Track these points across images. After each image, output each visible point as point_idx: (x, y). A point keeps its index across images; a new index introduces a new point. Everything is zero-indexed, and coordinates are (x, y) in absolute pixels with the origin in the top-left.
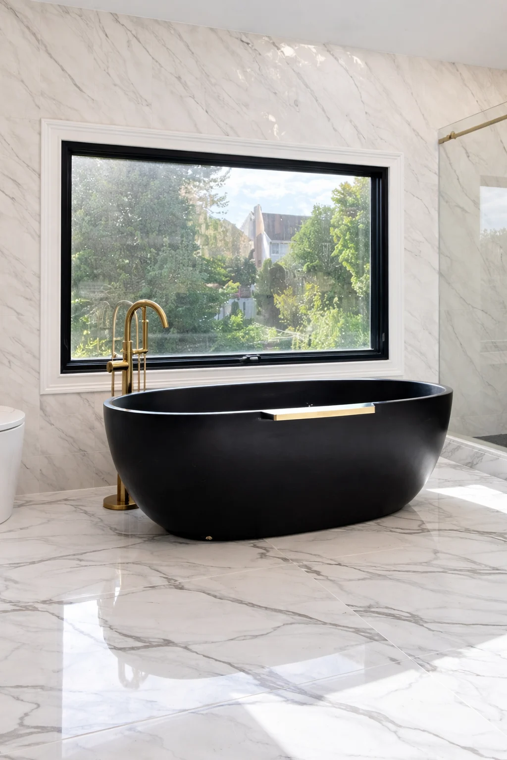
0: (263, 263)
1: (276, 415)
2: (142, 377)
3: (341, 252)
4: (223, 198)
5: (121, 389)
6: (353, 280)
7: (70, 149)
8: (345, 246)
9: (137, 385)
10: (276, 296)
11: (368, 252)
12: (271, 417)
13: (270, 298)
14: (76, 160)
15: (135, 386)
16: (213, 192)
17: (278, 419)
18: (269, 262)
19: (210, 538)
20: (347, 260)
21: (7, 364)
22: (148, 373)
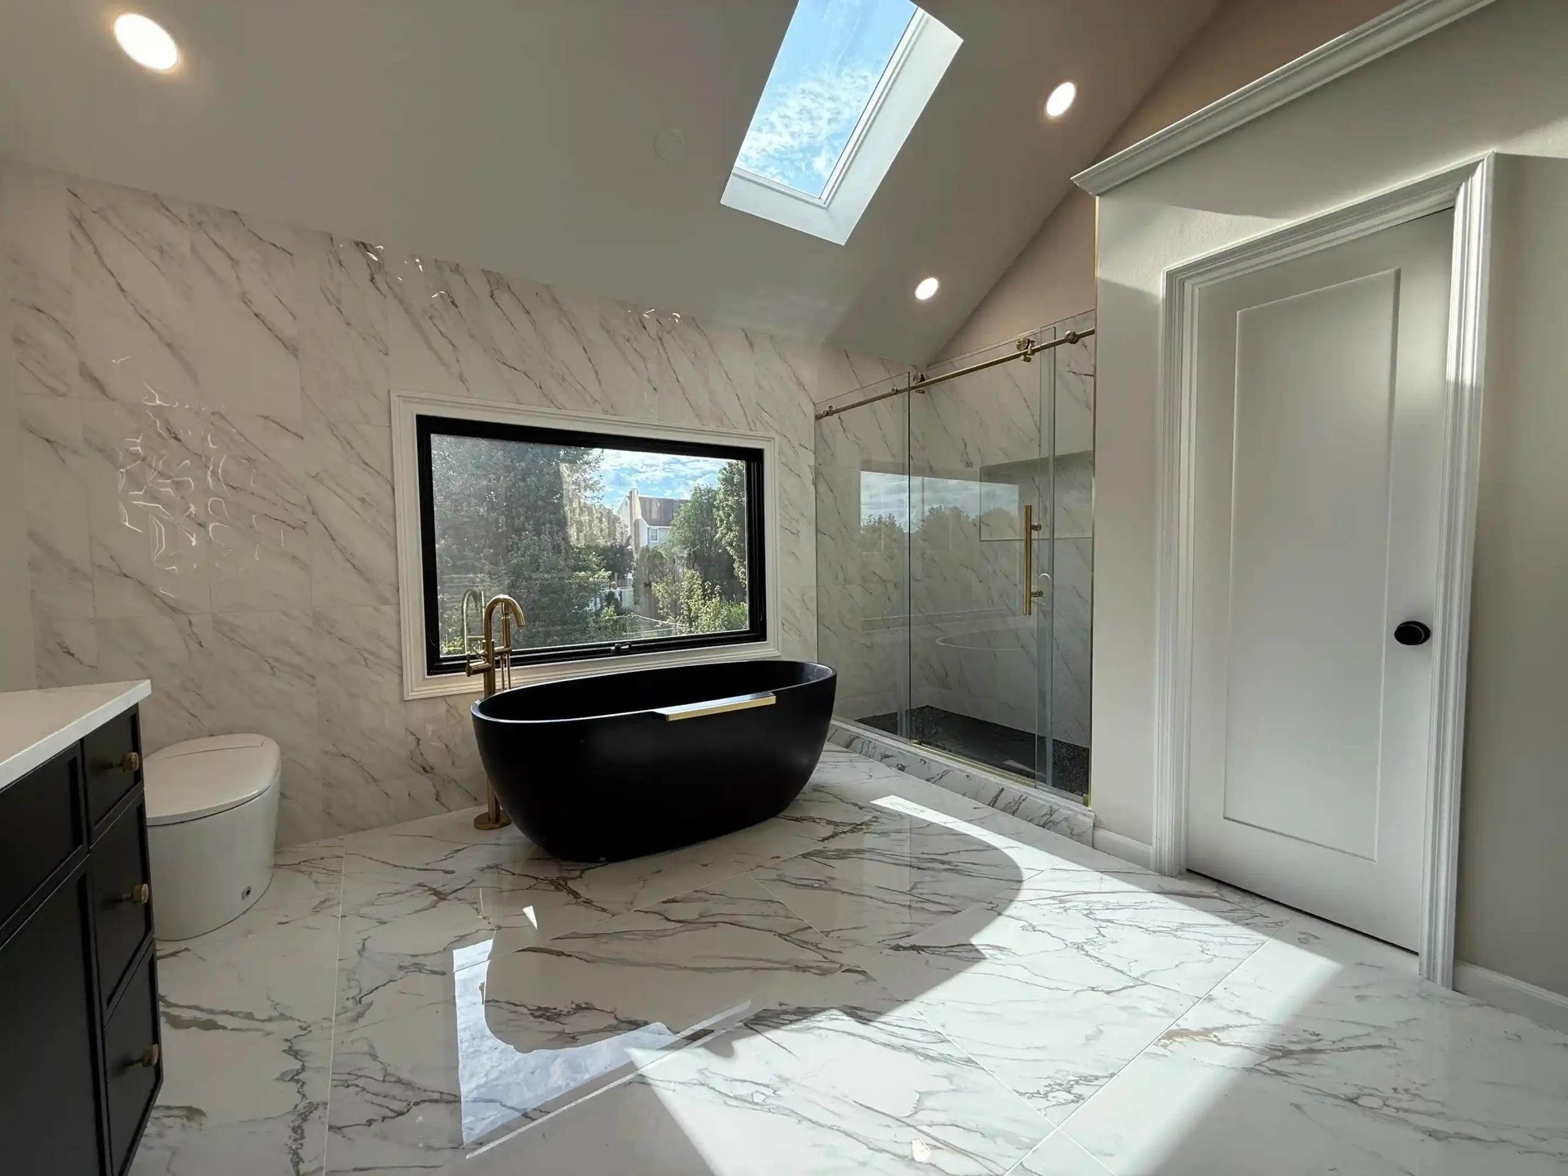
0: (640, 550)
1: (668, 715)
2: (506, 674)
3: (724, 535)
4: (597, 483)
5: (483, 689)
6: (736, 565)
7: (428, 426)
8: (729, 529)
9: (501, 683)
10: (653, 584)
11: (744, 542)
12: (663, 717)
13: (648, 585)
14: (435, 439)
15: (498, 685)
16: (587, 476)
17: (671, 719)
18: (647, 549)
19: (604, 859)
20: (731, 545)
21: (363, 662)
22: (512, 670)
